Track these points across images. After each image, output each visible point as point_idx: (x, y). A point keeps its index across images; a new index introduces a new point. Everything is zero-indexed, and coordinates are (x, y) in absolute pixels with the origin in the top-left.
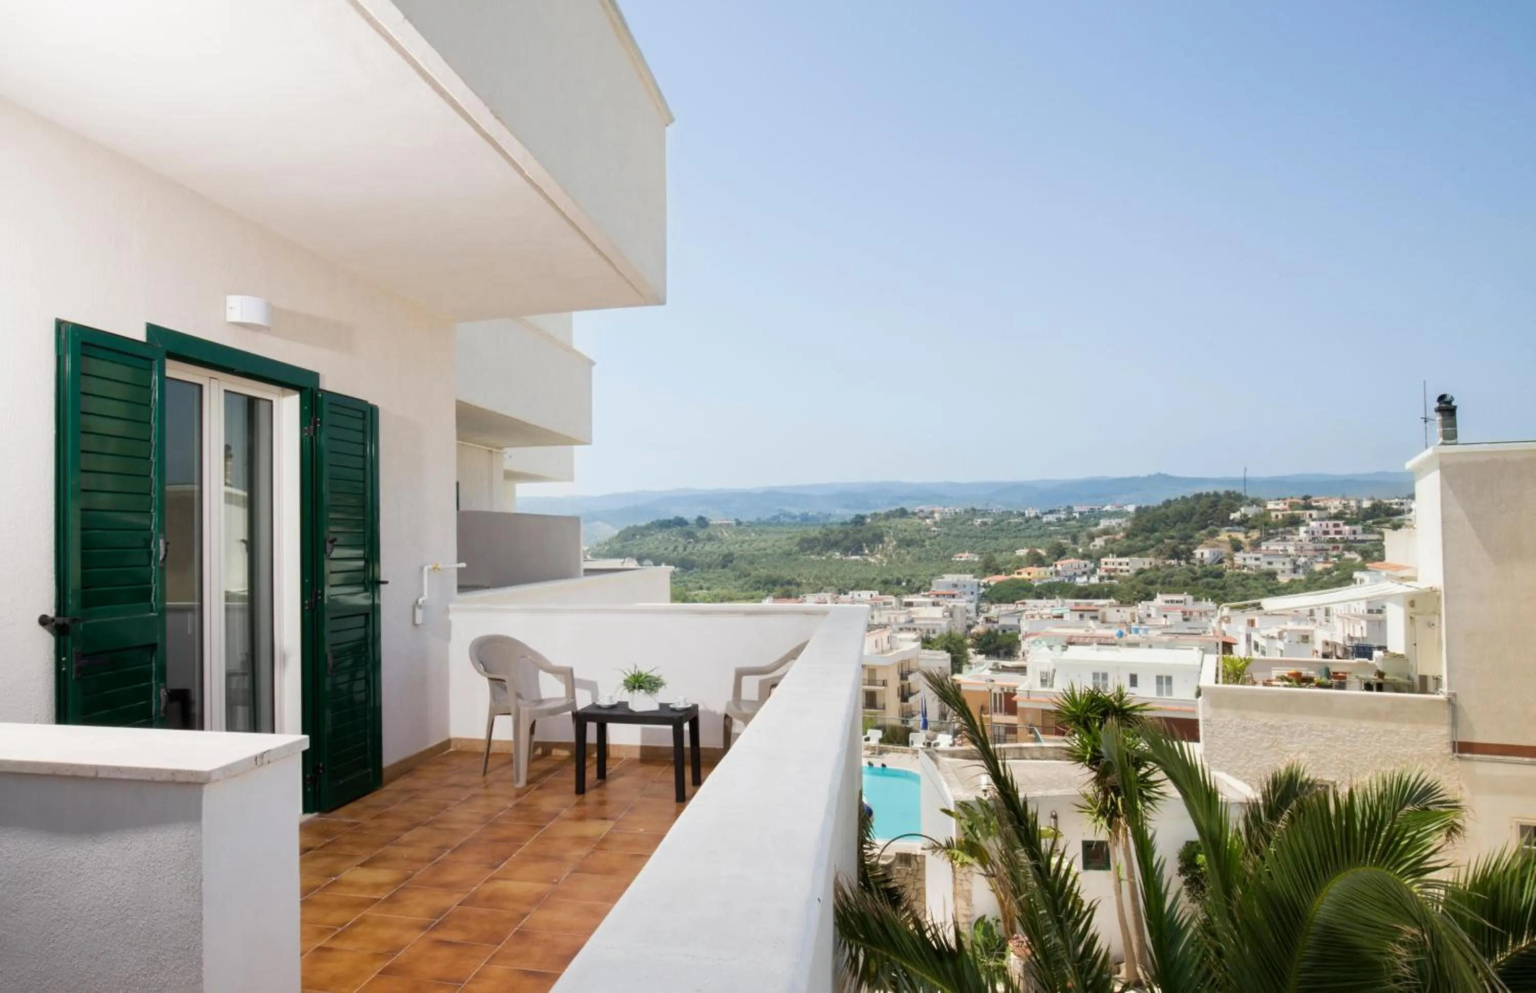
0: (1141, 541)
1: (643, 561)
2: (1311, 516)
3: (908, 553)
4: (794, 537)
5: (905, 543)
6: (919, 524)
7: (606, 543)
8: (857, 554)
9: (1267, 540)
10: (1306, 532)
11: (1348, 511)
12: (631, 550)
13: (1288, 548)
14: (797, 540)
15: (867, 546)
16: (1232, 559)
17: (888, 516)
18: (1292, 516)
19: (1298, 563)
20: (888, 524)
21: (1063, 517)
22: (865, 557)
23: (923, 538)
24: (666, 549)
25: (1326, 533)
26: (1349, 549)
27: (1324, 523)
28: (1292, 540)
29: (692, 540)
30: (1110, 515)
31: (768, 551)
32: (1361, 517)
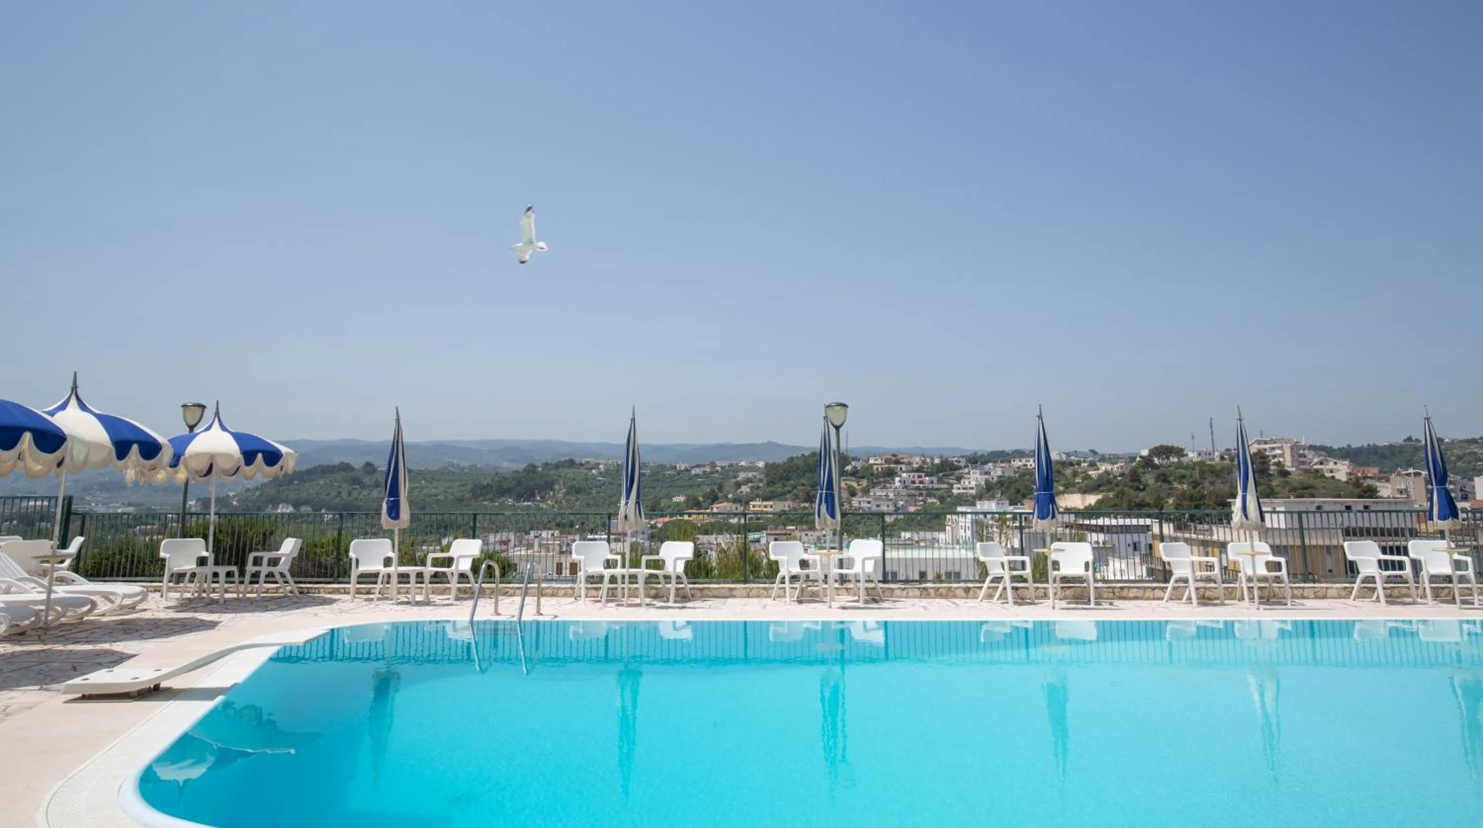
0: (779, 487)
1: (300, 507)
2: (901, 469)
3: (577, 500)
4: (466, 484)
5: (575, 490)
6: (586, 474)
7: (257, 489)
8: (529, 501)
9: (873, 487)
10: (900, 481)
11: (925, 466)
12: (287, 496)
13: (889, 494)
14: (469, 487)
15: (539, 493)
16: (850, 503)
17: (558, 466)
18: (889, 469)
19: (898, 506)
20: (558, 474)
21: (708, 470)
22: (536, 503)
23: (590, 486)
24: (328, 494)
25: (913, 482)
26: (929, 495)
27: (912, 475)
28: (891, 487)
29: (357, 487)
30: (745, 469)
31: (439, 497)
32: (934, 471)
